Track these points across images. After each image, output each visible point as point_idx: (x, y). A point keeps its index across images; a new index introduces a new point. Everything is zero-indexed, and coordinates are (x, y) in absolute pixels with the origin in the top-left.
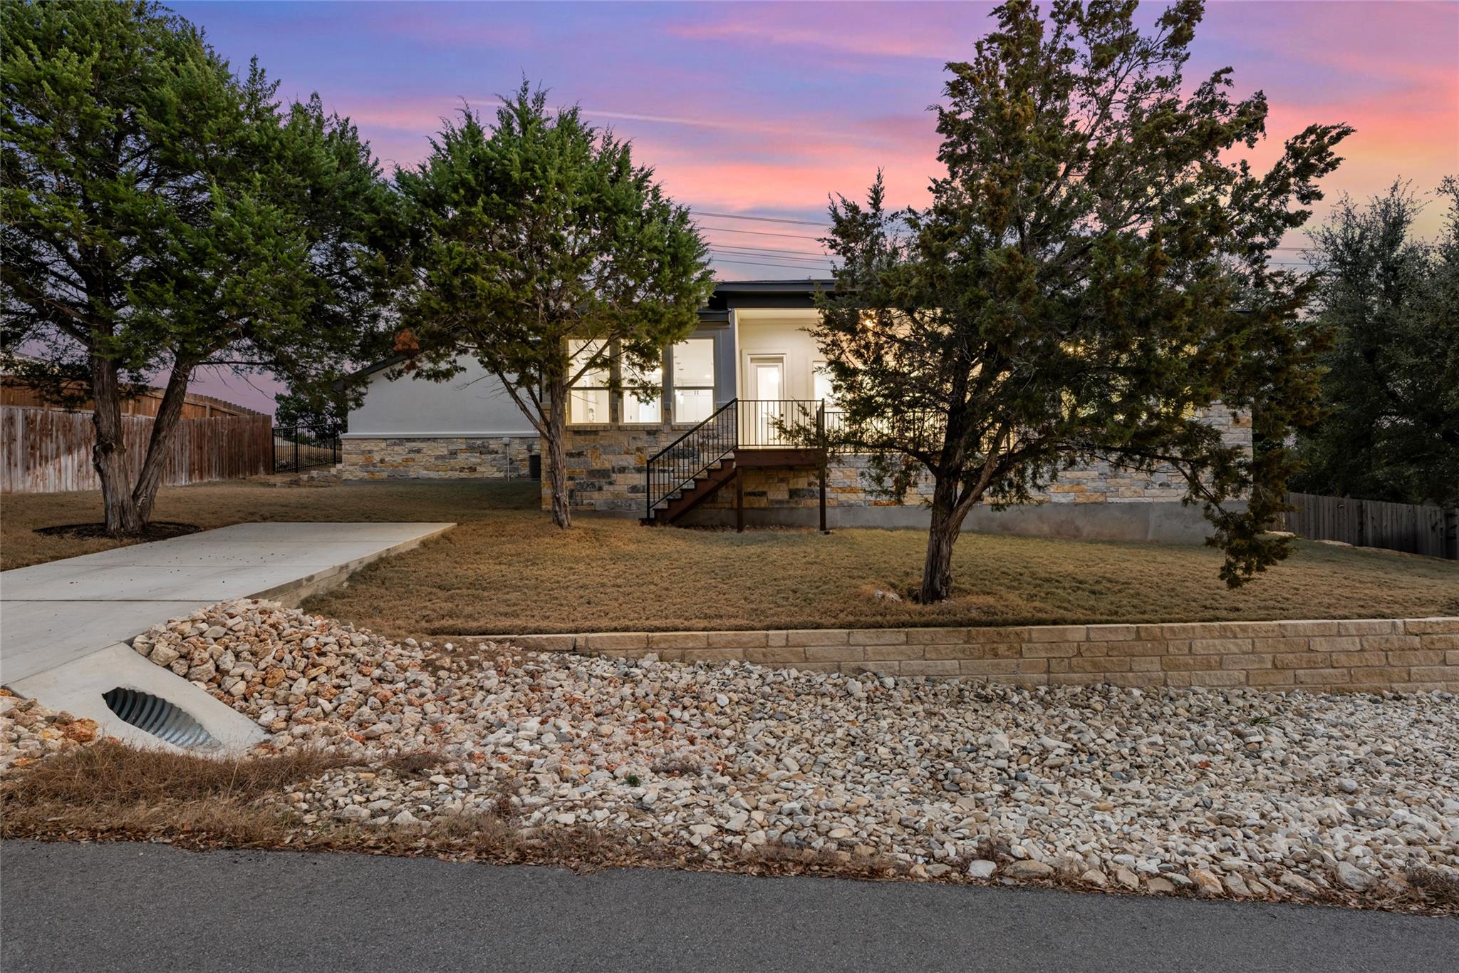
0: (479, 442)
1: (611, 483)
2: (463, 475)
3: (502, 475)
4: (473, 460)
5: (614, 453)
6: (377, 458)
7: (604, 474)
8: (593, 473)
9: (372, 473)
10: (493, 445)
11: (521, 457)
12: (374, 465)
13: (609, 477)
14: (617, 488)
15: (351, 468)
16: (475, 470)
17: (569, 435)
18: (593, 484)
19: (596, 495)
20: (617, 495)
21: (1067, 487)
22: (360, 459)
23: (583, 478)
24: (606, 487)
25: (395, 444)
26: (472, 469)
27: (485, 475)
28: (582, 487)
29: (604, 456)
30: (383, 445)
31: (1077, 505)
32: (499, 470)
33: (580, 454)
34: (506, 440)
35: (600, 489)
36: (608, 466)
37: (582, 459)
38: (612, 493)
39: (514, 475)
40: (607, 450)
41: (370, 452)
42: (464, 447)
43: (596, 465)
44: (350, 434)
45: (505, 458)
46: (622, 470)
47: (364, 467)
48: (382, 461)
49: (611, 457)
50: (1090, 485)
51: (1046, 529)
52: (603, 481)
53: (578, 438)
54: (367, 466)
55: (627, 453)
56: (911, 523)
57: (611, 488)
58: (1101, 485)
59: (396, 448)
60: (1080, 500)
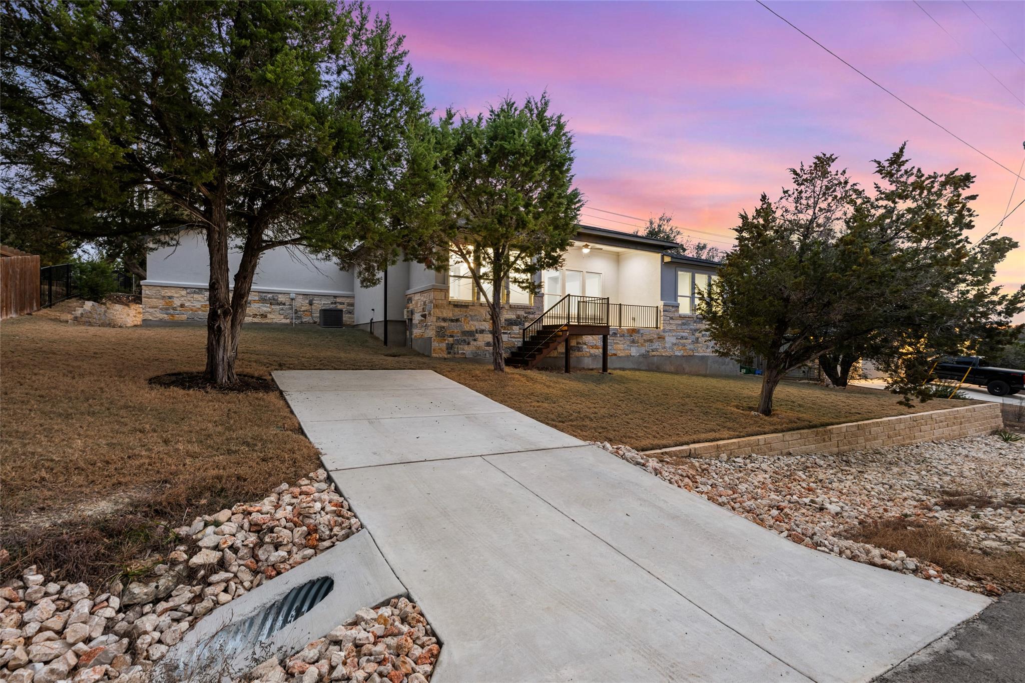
0: (270, 296)
1: (475, 340)
2: (256, 320)
3: (288, 321)
4: (265, 309)
5: (477, 320)
6: (177, 302)
7: (471, 334)
8: (465, 333)
9: (172, 315)
10: (281, 298)
11: (303, 308)
12: (174, 309)
13: (474, 336)
14: (479, 343)
15: (151, 310)
16: (266, 316)
17: (451, 307)
18: (464, 340)
19: (466, 347)
20: (478, 348)
21: (681, 347)
22: (161, 303)
23: (459, 336)
24: (472, 343)
25: (195, 292)
26: (264, 316)
27: (274, 321)
28: (458, 342)
29: (471, 322)
30: (184, 293)
31: (684, 356)
32: (286, 318)
33: (457, 320)
34: (293, 296)
35: (469, 344)
36: (473, 328)
37: (459, 323)
38: (475, 346)
39: (298, 321)
40: (473, 318)
41: (170, 297)
42: (257, 298)
43: (467, 328)
44: (148, 281)
45: (291, 309)
46: (482, 332)
47: (165, 310)
48: (182, 306)
49: (476, 323)
50: (689, 347)
51: (672, 369)
52: (471, 338)
53: (457, 310)
54: (167, 309)
55: (484, 321)
56: (621, 366)
57: (475, 343)
58: (692, 347)
59: (196, 296)
60: (685, 354)
